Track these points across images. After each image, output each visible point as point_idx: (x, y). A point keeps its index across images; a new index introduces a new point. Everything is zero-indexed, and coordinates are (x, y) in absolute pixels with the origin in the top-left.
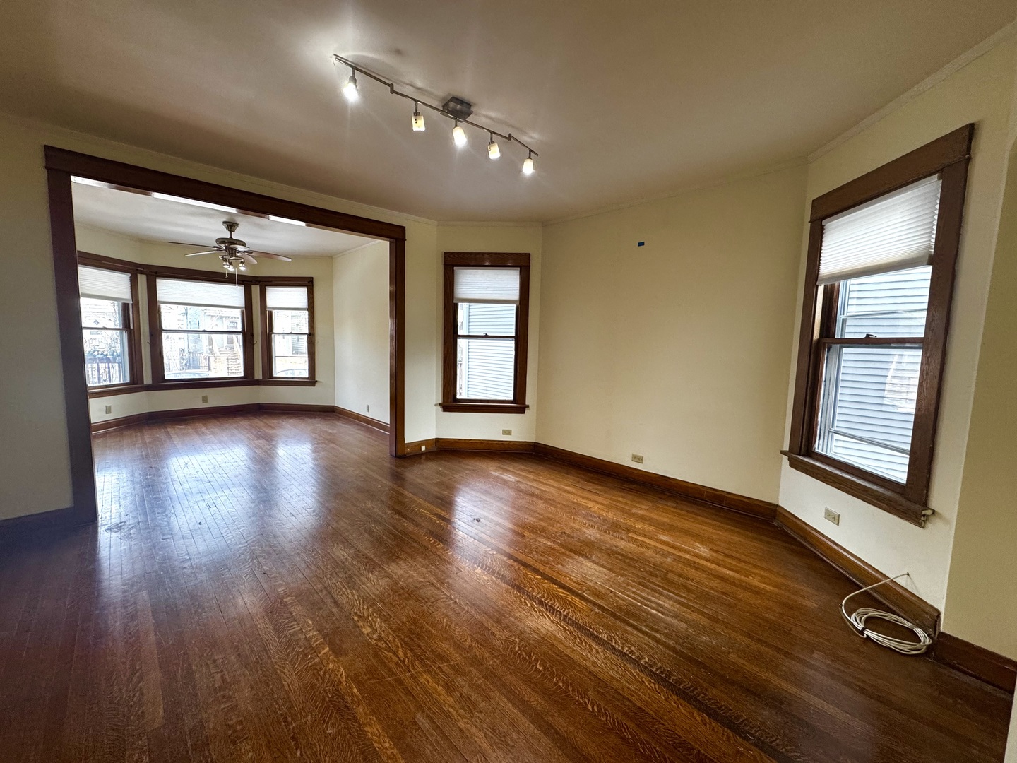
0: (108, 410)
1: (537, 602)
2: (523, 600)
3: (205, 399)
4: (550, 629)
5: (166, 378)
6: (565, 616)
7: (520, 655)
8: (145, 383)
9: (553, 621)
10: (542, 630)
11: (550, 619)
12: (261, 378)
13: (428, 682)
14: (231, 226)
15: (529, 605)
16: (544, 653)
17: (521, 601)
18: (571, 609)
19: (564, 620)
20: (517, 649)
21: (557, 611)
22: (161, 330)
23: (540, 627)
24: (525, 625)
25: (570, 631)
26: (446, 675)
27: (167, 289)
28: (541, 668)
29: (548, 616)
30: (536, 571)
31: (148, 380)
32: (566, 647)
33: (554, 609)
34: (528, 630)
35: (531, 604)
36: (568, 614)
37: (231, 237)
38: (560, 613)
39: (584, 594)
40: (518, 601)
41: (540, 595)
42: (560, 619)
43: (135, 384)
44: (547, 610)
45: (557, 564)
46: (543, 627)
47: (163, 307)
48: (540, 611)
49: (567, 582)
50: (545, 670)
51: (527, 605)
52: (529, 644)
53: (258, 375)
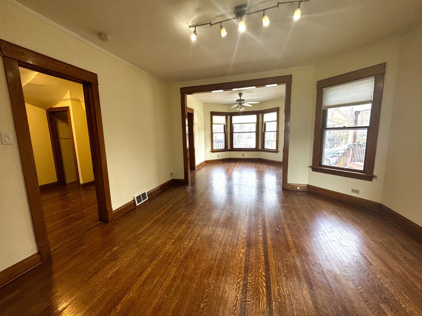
0: (218, 156)
1: (244, 282)
2: (240, 276)
3: (243, 155)
4: (230, 298)
5: (234, 148)
6: (246, 301)
7: (204, 293)
8: (228, 149)
9: (236, 296)
10: (226, 295)
11: (237, 294)
12: (261, 149)
13: (173, 271)
14: (240, 95)
15: (239, 281)
16: (212, 303)
17: (239, 275)
18: (254, 301)
19: (242, 302)
20: (207, 290)
21: (246, 295)
22: (233, 132)
23: (227, 293)
24: (224, 286)
25: (236, 309)
26: (179, 274)
27: (235, 119)
28: (202, 306)
29: (238, 292)
30: (267, 270)
31: (229, 148)
32: (223, 312)
33: (246, 292)
34: (222, 289)
35: (241, 281)
36: (248, 301)
37: (240, 99)
38: (246, 297)
39: (274, 302)
40: (238, 274)
41: (250, 281)
42: (241, 299)
43: (226, 150)
44: (242, 290)
45: (284, 276)
46: (229, 294)
47: (234, 125)
48: (239, 287)
49: (274, 288)
50: (202, 309)
51: (238, 279)
52: (213, 294)
53: (260, 148)
